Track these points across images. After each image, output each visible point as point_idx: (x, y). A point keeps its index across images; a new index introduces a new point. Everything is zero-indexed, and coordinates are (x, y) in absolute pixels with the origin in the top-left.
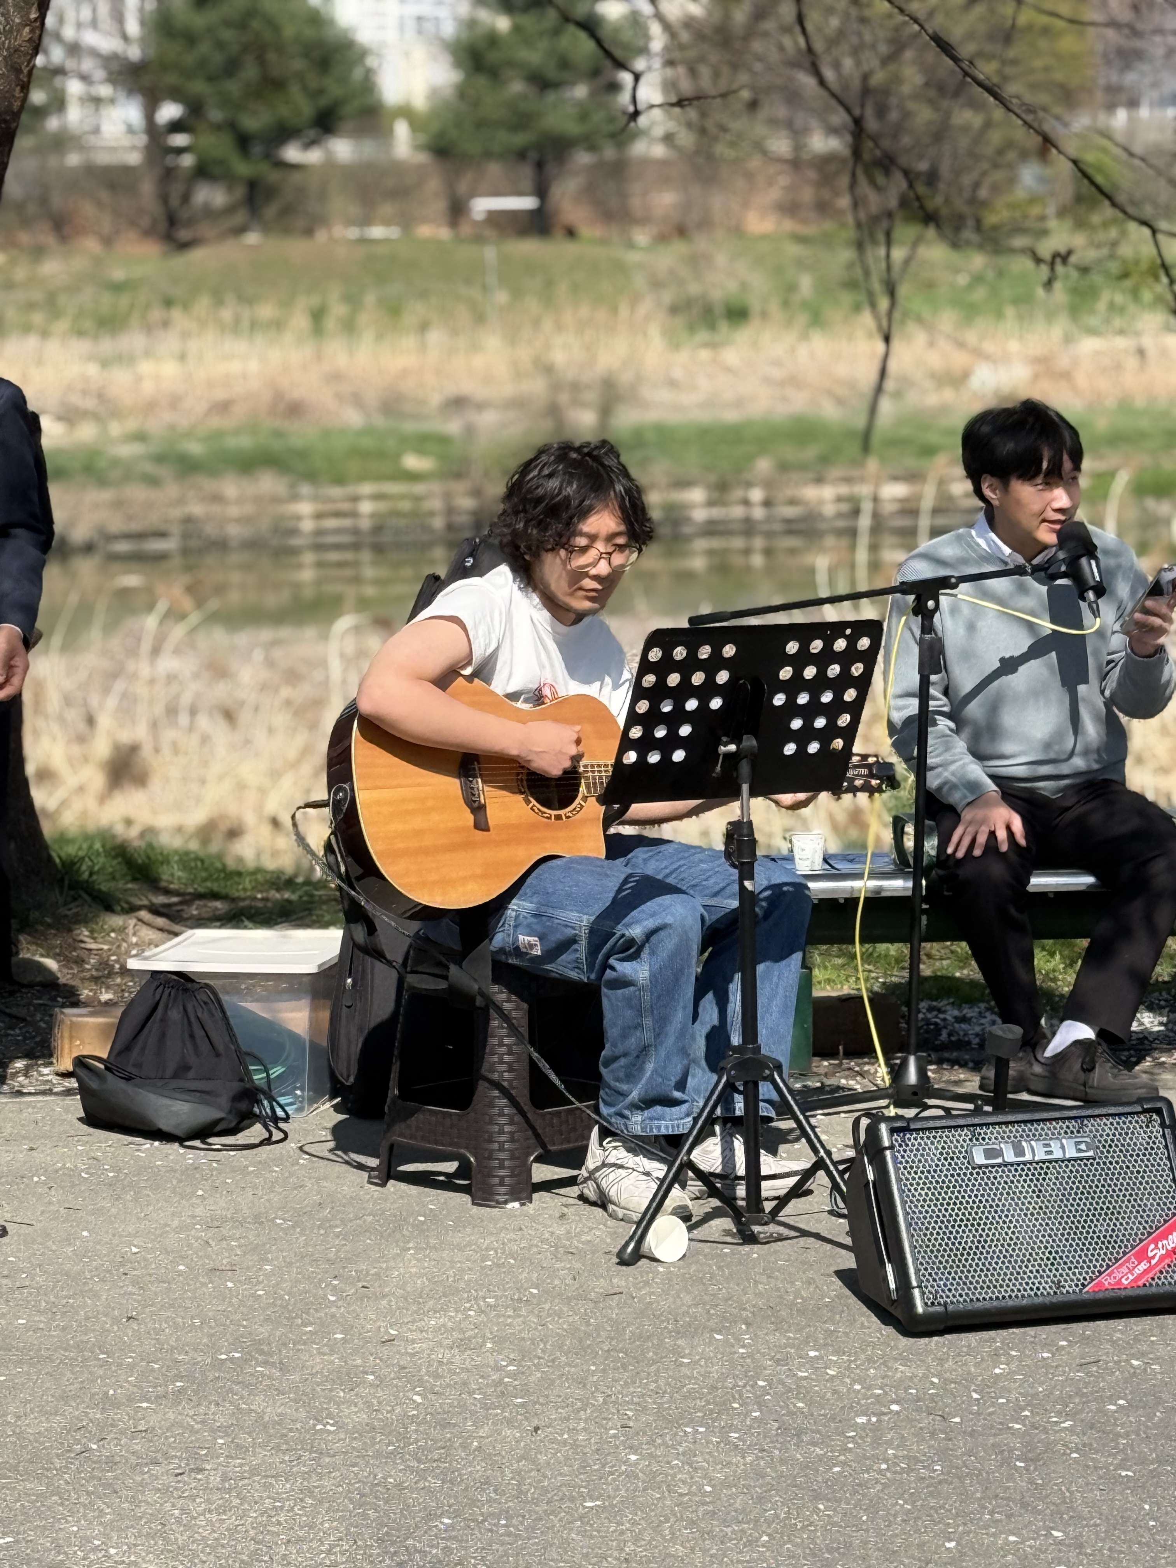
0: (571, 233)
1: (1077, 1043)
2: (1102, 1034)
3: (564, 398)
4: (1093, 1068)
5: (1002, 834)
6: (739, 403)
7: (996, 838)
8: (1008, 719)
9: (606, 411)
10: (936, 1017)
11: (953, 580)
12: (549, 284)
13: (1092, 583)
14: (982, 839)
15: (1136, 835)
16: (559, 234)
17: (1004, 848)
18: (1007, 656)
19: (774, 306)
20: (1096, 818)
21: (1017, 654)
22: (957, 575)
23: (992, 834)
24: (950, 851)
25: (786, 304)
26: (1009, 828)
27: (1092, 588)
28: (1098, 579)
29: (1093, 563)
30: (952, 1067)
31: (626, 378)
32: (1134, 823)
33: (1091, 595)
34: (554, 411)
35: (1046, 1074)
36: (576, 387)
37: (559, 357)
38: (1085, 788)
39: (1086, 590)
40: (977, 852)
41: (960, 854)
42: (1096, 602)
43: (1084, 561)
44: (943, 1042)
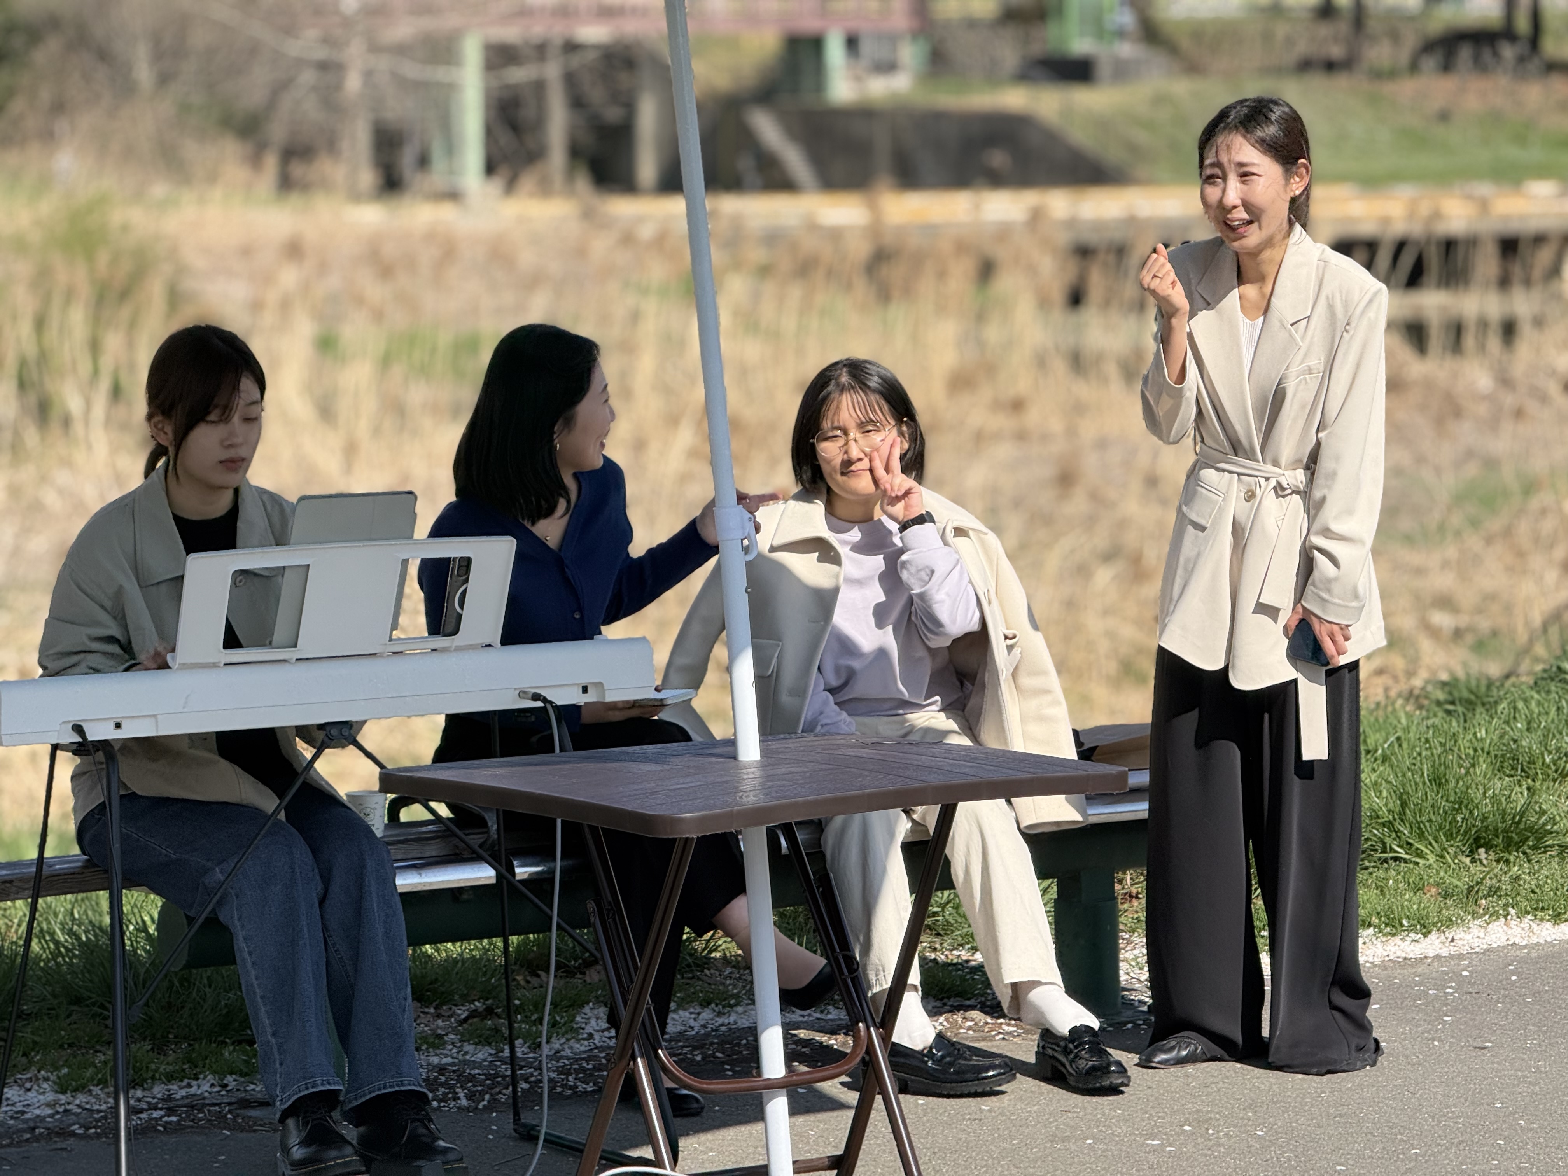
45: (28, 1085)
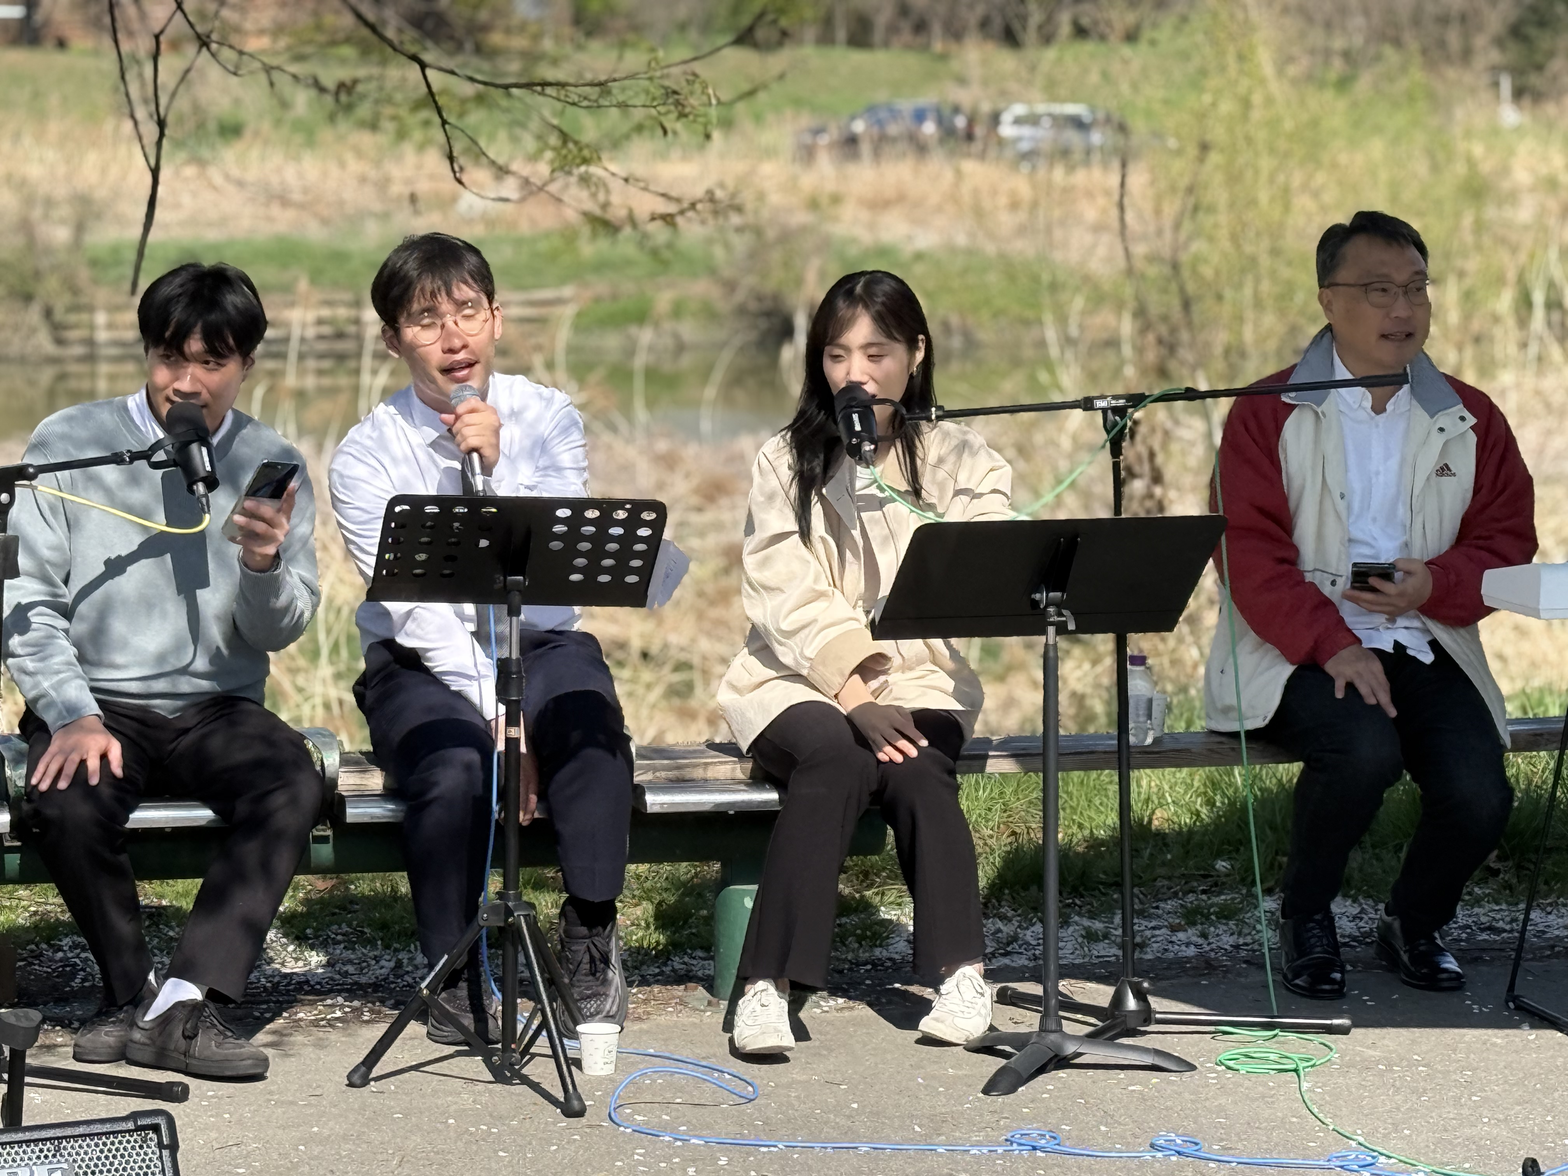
0: (62, 44)
1: (179, 1005)
2: (212, 995)
3: (37, 213)
4: (196, 1035)
5: (93, 764)
6: (223, 221)
7: (86, 767)
8: (118, 626)
9: (80, 228)
10: (78, 956)
11: (31, 470)
12: (36, 95)
13: (202, 474)
14: (70, 769)
15: (259, 764)
16: (50, 44)
17: (94, 781)
18: (113, 557)
19: (266, 126)
20: (216, 743)
21: (124, 553)
22: (36, 463)
23: (83, 763)
24: (34, 781)
25: (278, 123)
26: (104, 757)
27: (203, 480)
28: (209, 468)
29: (204, 450)
30: (54, 1026)
31: (101, 194)
32: (257, 751)
33: (200, 488)
34: (26, 226)
35: (147, 1041)
36: (49, 203)
37: (34, 171)
38: (207, 707)
39: (195, 482)
40: (62, 785)
41: (44, 786)
42: (206, 496)
43: (194, 447)
44: (72, 991)
45: (1549, 909)
